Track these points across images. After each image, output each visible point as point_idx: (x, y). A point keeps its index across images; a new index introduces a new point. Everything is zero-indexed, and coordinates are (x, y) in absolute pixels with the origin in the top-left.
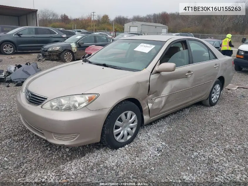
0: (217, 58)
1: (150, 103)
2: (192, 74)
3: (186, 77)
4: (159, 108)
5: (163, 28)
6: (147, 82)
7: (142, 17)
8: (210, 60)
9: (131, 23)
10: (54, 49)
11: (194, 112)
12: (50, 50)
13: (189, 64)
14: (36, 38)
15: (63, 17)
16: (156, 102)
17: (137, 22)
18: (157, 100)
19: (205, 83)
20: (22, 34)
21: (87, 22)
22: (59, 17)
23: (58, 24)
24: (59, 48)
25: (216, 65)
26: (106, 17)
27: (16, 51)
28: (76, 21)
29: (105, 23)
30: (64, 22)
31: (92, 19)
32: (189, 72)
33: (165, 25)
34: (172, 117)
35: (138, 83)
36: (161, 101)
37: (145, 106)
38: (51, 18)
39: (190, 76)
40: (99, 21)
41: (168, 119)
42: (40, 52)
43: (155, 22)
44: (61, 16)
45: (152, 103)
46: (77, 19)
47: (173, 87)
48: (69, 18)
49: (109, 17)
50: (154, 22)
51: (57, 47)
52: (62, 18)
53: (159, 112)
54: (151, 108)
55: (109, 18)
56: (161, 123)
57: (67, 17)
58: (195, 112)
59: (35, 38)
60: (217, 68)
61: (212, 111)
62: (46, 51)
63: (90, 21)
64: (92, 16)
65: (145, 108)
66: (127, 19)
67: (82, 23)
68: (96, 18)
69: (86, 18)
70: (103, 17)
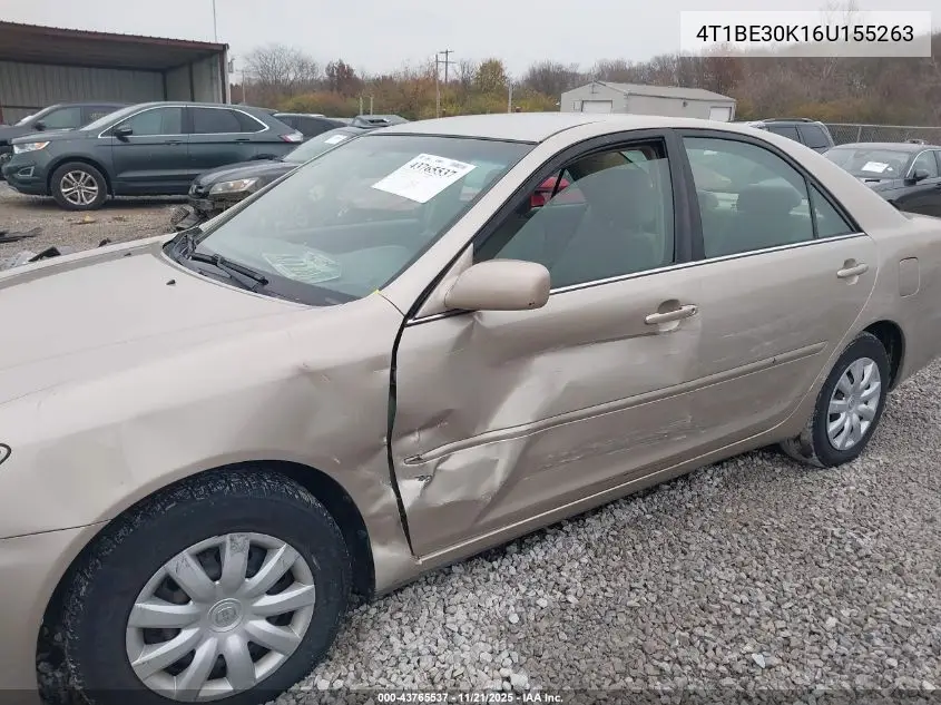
0: (860, 230)
1: (410, 478)
2: (689, 314)
3: (651, 330)
4: (477, 502)
5: (716, 105)
6: (374, 364)
7: (635, 64)
8: (815, 236)
9: (587, 88)
10: (232, 188)
11: (752, 486)
12: (219, 189)
13: (674, 261)
14: (186, 146)
15: (335, 74)
16: (450, 473)
17: (610, 85)
18: (457, 461)
19: (778, 357)
20: (130, 133)
21: (421, 87)
22: (322, 75)
23: (313, 97)
24: (253, 182)
25: (848, 264)
26: (493, 69)
27: (109, 196)
28: (384, 85)
29: (486, 91)
30: (339, 90)
31: (442, 76)
32: (670, 304)
33: (725, 94)
34: (623, 515)
35: (307, 374)
36: (488, 466)
37: (377, 497)
38: (292, 77)
39: (674, 325)
40: (465, 82)
41: (596, 528)
42: (185, 202)
43: (686, 83)
44: (328, 69)
45: (421, 478)
46: (384, 78)
47: (561, 387)
48: (358, 74)
49: (504, 66)
50: (682, 85)
51: (246, 181)
52: (331, 75)
53: (477, 521)
54: (415, 504)
55: (506, 73)
56: (554, 548)
57: (350, 72)
58: (756, 488)
59: (182, 147)
60: (856, 279)
61: (843, 486)
62: (205, 195)
63: (435, 83)
64: (442, 66)
65: (374, 505)
66: (575, 75)
67: (402, 91)
68: (454, 73)
69: (420, 75)
70: (484, 68)
